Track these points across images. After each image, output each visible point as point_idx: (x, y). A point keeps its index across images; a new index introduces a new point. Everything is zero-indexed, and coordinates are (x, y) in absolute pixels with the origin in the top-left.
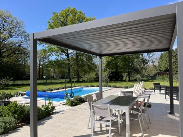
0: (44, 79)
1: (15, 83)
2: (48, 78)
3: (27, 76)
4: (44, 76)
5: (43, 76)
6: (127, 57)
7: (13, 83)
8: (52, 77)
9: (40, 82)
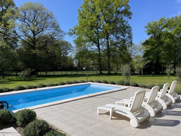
0: (83, 70)
1: (47, 74)
2: (87, 69)
3: (61, 67)
4: (84, 67)
5: (82, 67)
6: (174, 45)
7: (45, 74)
8: (91, 68)
9: (71, 74)
